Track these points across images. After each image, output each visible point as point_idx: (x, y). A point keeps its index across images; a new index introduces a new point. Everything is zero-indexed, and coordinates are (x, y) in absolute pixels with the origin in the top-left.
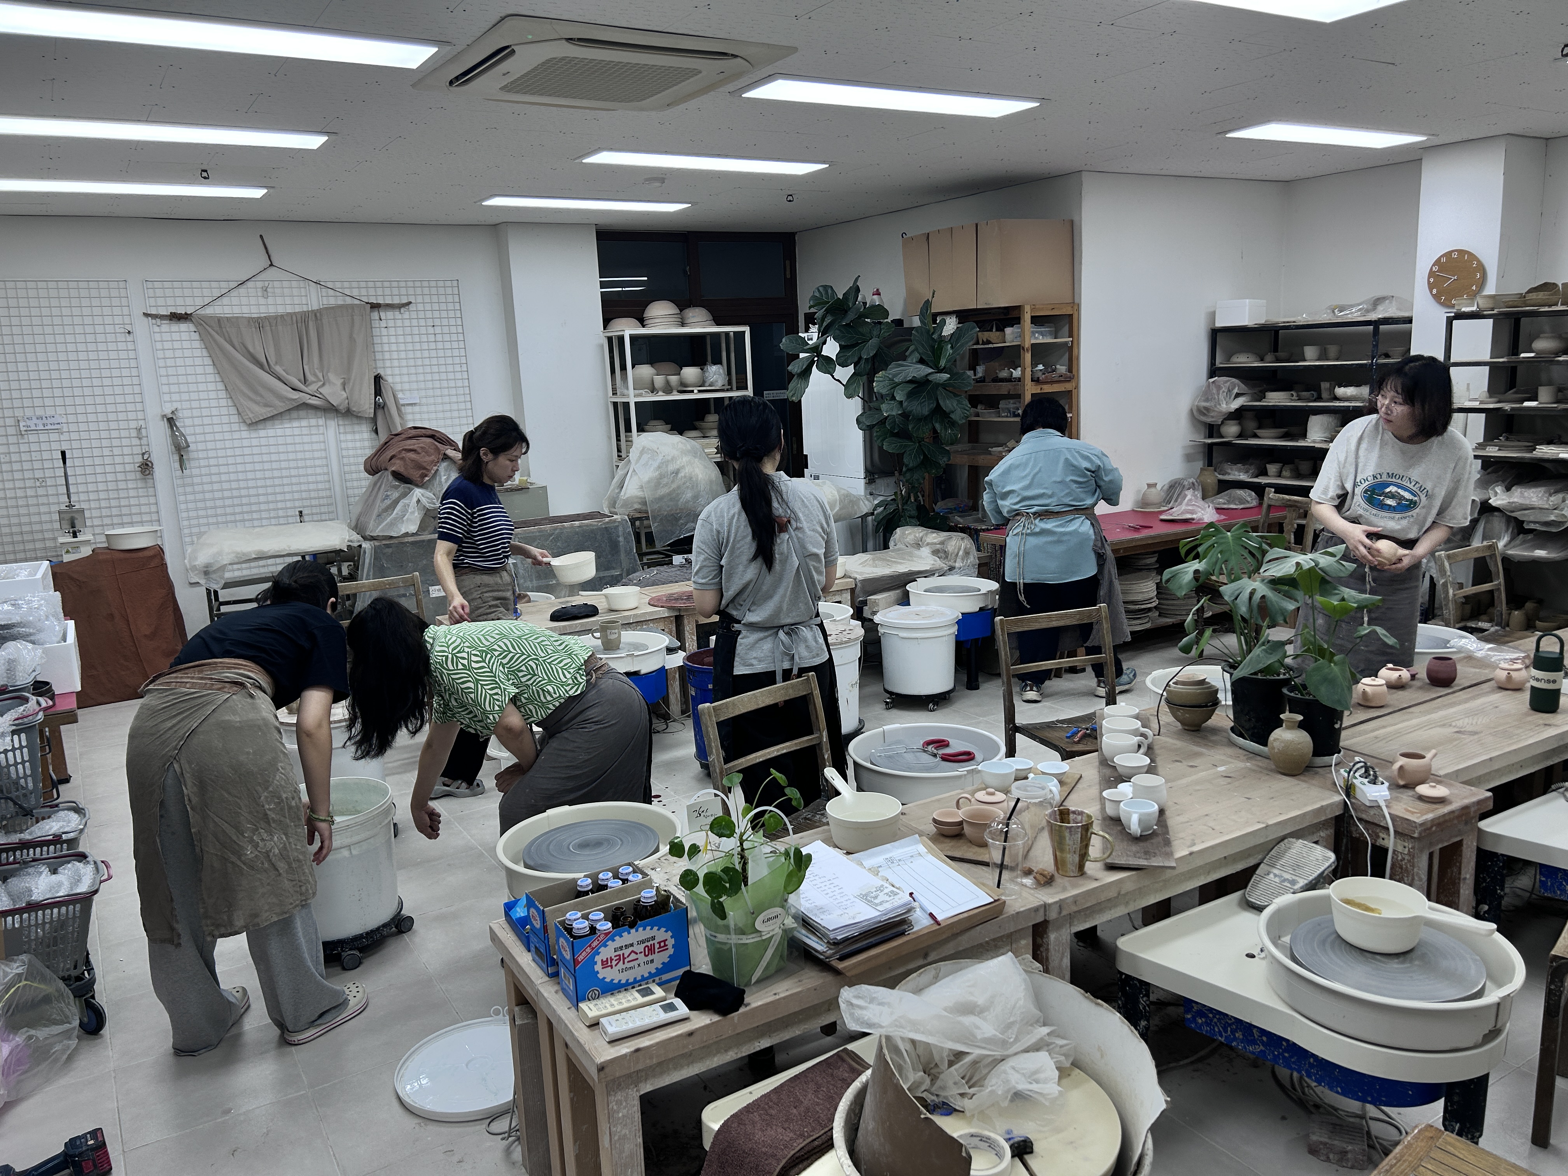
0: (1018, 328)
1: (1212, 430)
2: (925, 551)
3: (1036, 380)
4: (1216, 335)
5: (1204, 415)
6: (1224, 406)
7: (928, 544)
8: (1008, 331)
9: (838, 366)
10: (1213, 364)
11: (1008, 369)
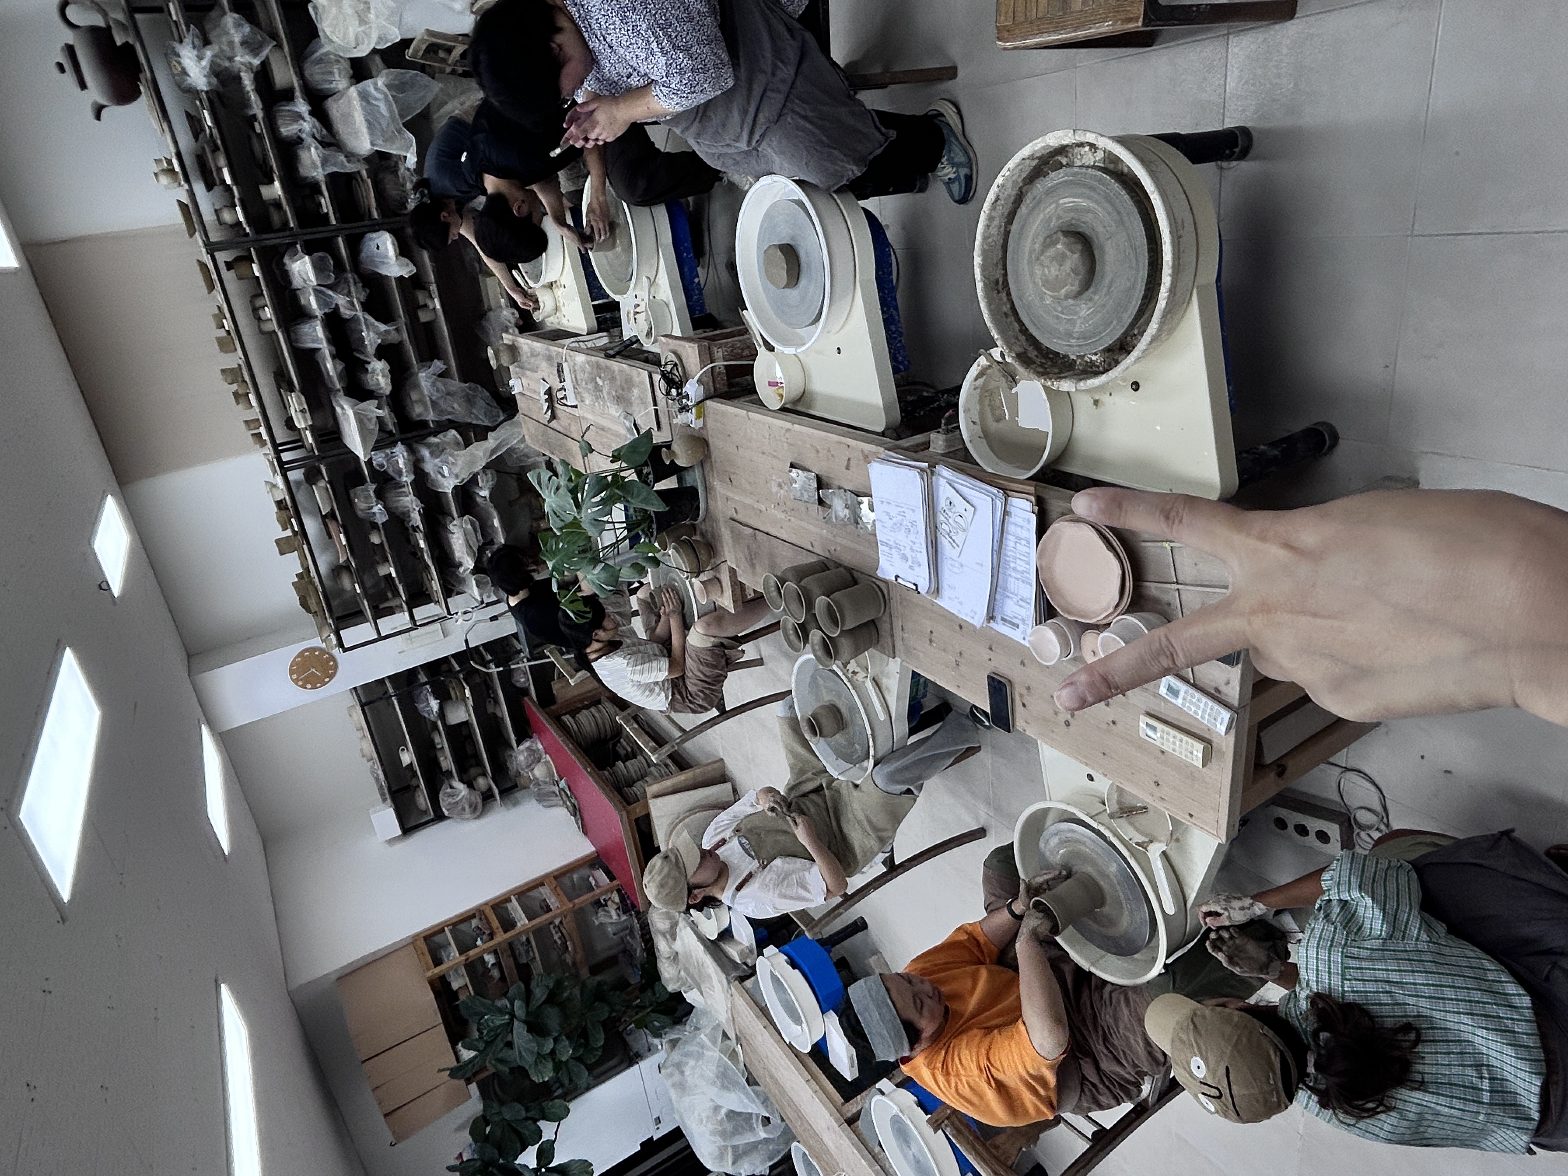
0: (449, 974)
1: (487, 797)
3: (492, 936)
4: (408, 828)
5: (476, 808)
6: (463, 793)
8: (455, 986)
9: (542, 1140)
10: (432, 821)
11: (490, 970)
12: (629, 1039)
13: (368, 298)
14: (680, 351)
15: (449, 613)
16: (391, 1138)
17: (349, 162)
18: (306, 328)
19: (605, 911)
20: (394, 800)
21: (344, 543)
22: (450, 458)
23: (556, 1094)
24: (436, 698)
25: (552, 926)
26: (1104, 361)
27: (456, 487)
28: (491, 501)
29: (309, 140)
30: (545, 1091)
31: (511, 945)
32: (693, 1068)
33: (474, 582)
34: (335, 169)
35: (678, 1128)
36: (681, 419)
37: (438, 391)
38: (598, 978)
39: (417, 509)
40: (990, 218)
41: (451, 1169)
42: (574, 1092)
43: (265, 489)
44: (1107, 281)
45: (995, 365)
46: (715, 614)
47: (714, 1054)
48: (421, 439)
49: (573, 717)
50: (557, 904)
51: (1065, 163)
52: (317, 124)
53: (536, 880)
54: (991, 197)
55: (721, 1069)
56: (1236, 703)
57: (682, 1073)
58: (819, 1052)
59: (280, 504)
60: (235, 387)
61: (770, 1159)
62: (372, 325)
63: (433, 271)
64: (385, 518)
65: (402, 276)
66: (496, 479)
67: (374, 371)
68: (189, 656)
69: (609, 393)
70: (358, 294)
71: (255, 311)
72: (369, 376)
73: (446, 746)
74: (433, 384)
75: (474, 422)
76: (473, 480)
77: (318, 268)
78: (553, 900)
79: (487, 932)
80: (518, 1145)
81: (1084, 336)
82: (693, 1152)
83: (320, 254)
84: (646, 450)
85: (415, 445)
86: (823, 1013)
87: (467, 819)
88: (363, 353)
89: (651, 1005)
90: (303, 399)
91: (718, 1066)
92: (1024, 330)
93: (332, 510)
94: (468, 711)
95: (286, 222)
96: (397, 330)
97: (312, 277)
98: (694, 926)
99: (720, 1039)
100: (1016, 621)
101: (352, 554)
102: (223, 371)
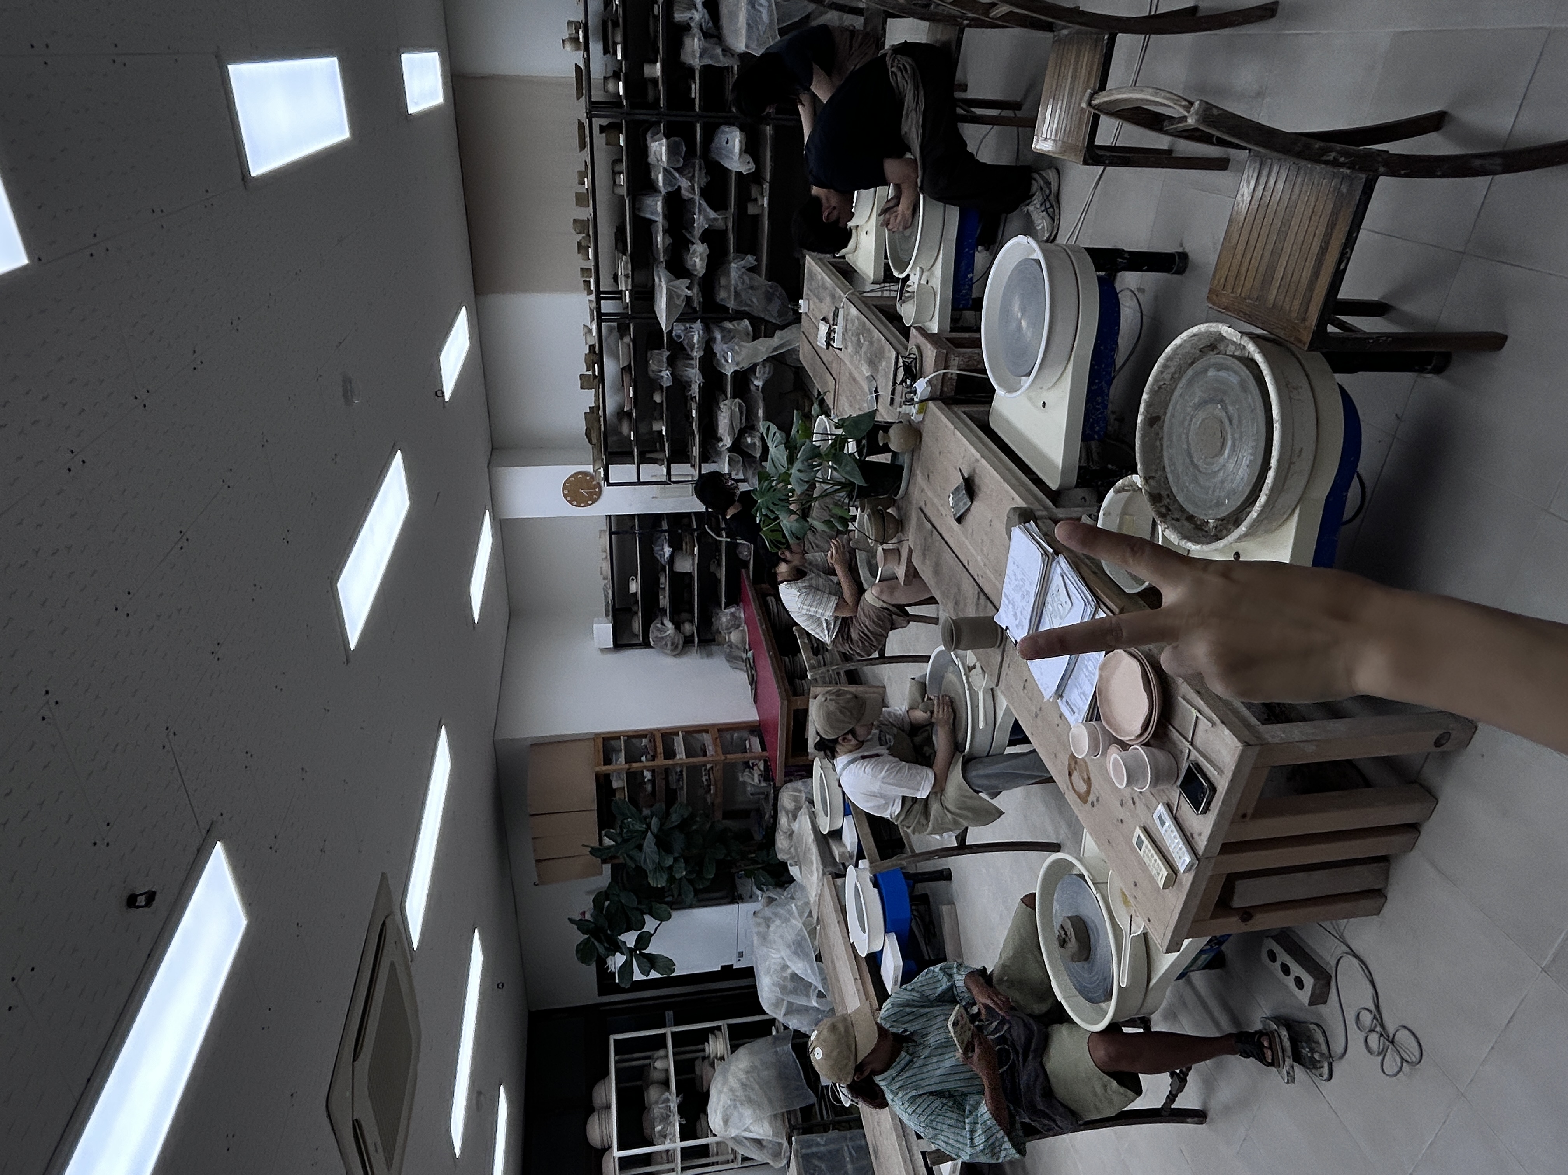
0: (613, 775)
1: (688, 641)
2: (795, 826)
3: (654, 758)
4: (619, 644)
5: (676, 647)
6: (670, 632)
7: (789, 826)
8: (615, 785)
9: (645, 929)
10: (640, 645)
11: (645, 783)
12: (738, 881)
13: (708, 184)
14: (923, 348)
16: (536, 879)
17: (724, 55)
18: (649, 201)
19: (750, 772)
20: (614, 617)
21: (631, 395)
22: (737, 348)
23: (667, 899)
24: (670, 546)
25: (703, 769)
27: (736, 372)
28: (762, 392)
29: (696, 30)
30: (659, 895)
31: (667, 771)
32: (777, 927)
33: (727, 459)
34: (710, 62)
35: (752, 968)
36: (905, 409)
37: (743, 283)
38: (728, 823)
39: (698, 382)
41: (573, 921)
42: (680, 904)
43: (582, 331)
47: (797, 924)
48: (718, 321)
50: (713, 753)
52: (707, 16)
53: (703, 726)
55: (799, 938)
56: (1201, 853)
57: (769, 927)
58: (874, 960)
59: (592, 347)
60: (580, 237)
62: (704, 210)
63: (771, 171)
64: (669, 384)
65: (741, 173)
66: (772, 373)
67: (694, 253)
68: (492, 450)
69: (865, 353)
70: (701, 179)
71: (615, 173)
72: (689, 255)
73: (668, 587)
74: (741, 277)
75: (767, 318)
76: (753, 369)
77: (672, 151)
78: (711, 748)
79: (652, 753)
80: (625, 926)
83: (676, 139)
84: (866, 427)
85: (712, 326)
86: (886, 932)
87: (668, 654)
88: (690, 232)
89: (762, 862)
90: (630, 266)
91: (798, 935)
93: (629, 366)
94: (693, 565)
95: (658, 100)
96: (726, 219)
97: (664, 159)
98: (813, 817)
99: (806, 915)
100: (1075, 709)
101: (635, 406)
102: (575, 220)
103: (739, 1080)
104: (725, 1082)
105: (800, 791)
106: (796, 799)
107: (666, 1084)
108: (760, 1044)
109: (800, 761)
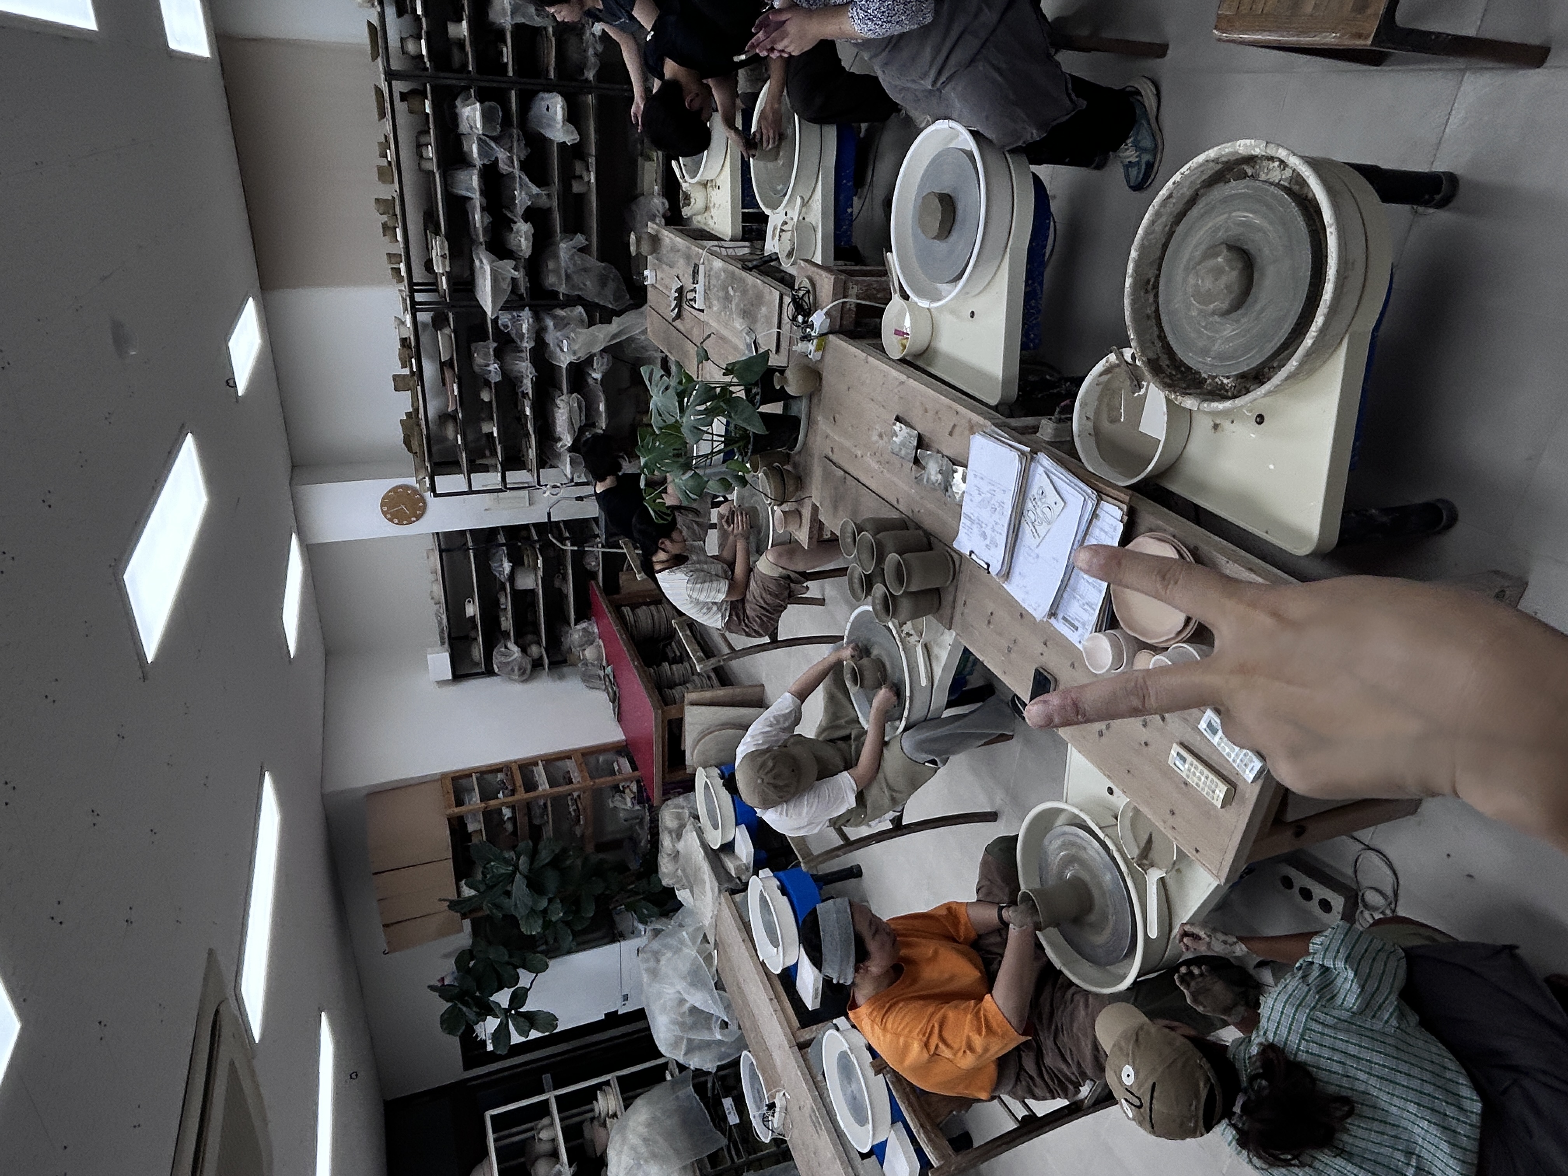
0: (467, 816)
1: (537, 664)
2: (680, 846)
3: (513, 792)
4: (458, 675)
5: (525, 671)
6: (516, 655)
7: (674, 846)
8: (471, 828)
9: (519, 985)
10: (483, 673)
11: (505, 822)
12: (617, 918)
13: (528, 157)
14: (816, 278)
15: (539, 483)
16: (385, 947)
18: (463, 175)
19: (622, 797)
20: (451, 645)
21: (456, 393)
22: (572, 335)
23: (539, 949)
24: (510, 561)
25: (569, 798)
26: (1235, 387)
27: (571, 364)
28: (601, 385)
30: (530, 943)
31: (528, 806)
32: (669, 959)
33: (568, 459)
34: (523, 21)
35: (643, 1009)
36: (801, 347)
37: (575, 265)
38: (601, 856)
39: (531, 376)
40: (1158, 214)
41: (432, 988)
42: (557, 951)
43: (393, 323)
44: (1258, 307)
45: (1123, 365)
46: (788, 545)
47: (691, 952)
48: (549, 309)
49: (633, 610)
50: (579, 779)
51: (1250, 174)
53: (564, 752)
54: (1164, 192)
55: (694, 968)
57: (658, 961)
58: (788, 977)
59: (404, 342)
60: (385, 218)
61: (720, 1060)
62: (526, 185)
63: (596, 143)
64: (499, 378)
65: (564, 142)
66: (610, 365)
67: (518, 232)
68: (293, 467)
69: (738, 305)
70: (519, 152)
71: (419, 147)
72: (513, 235)
73: (509, 608)
74: (572, 258)
75: (601, 303)
76: (589, 361)
77: (487, 117)
78: (576, 774)
79: (510, 787)
80: (496, 984)
81: (1221, 357)
82: (651, 1036)
83: (493, 104)
84: (760, 370)
85: (542, 314)
87: (515, 680)
88: (512, 212)
89: (643, 893)
90: (446, 244)
91: (692, 965)
92: (1162, 337)
93: (451, 359)
94: (536, 580)
95: (466, 65)
96: (549, 196)
97: (479, 125)
98: (700, 832)
99: (700, 941)
100: (1076, 623)
101: (461, 405)
102: (377, 200)
103: (640, 1136)
104: (624, 1140)
105: (683, 808)
106: (679, 817)
107: (554, 1155)
108: (657, 1091)
109: (678, 776)
